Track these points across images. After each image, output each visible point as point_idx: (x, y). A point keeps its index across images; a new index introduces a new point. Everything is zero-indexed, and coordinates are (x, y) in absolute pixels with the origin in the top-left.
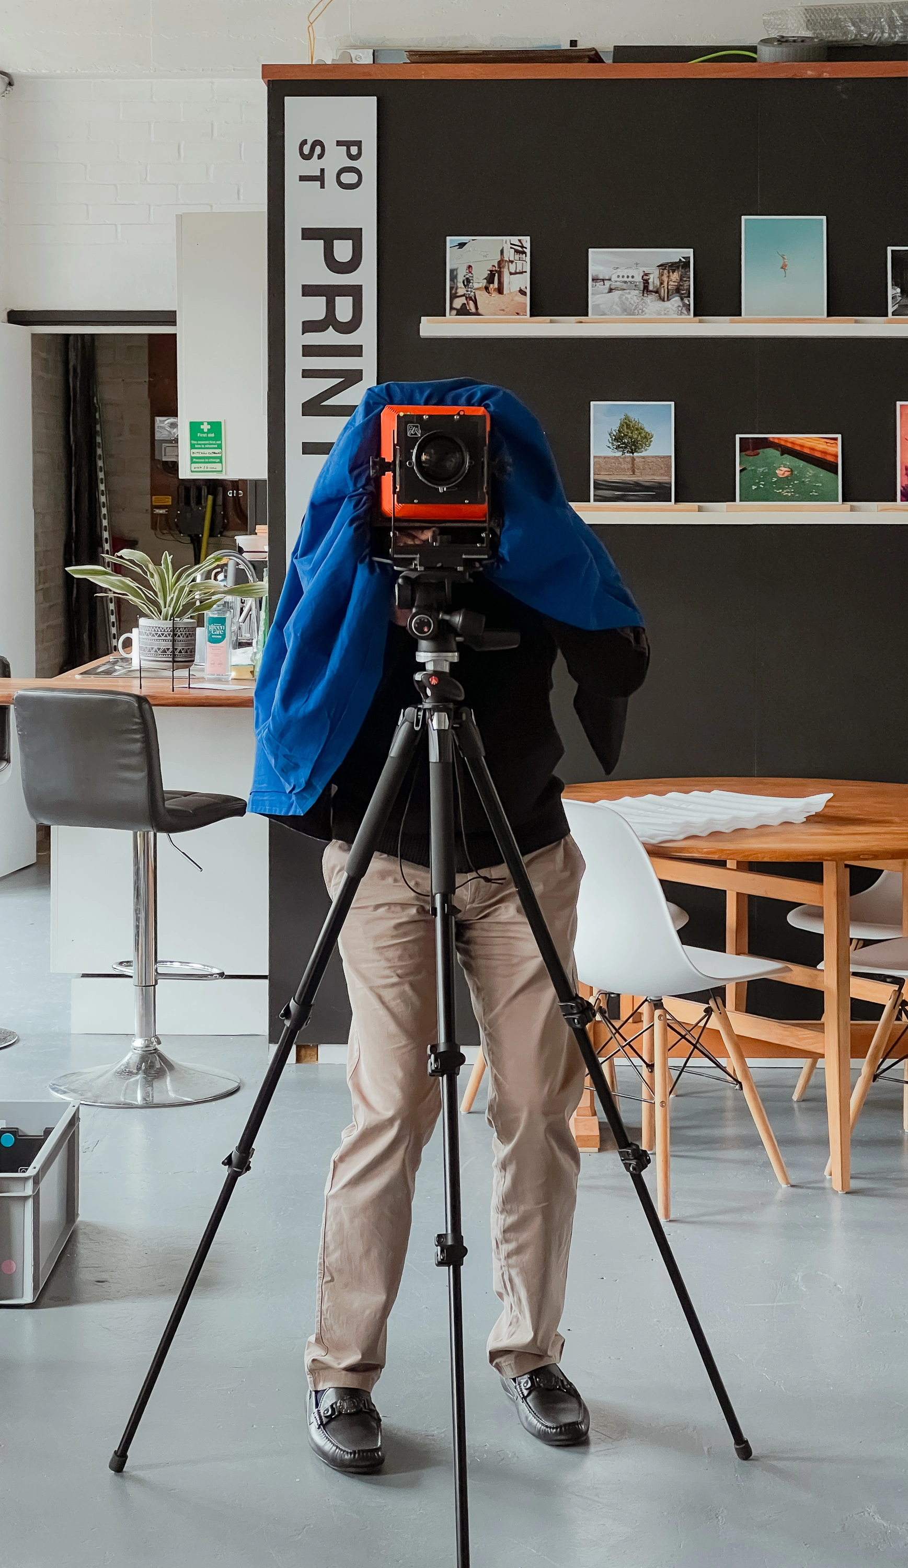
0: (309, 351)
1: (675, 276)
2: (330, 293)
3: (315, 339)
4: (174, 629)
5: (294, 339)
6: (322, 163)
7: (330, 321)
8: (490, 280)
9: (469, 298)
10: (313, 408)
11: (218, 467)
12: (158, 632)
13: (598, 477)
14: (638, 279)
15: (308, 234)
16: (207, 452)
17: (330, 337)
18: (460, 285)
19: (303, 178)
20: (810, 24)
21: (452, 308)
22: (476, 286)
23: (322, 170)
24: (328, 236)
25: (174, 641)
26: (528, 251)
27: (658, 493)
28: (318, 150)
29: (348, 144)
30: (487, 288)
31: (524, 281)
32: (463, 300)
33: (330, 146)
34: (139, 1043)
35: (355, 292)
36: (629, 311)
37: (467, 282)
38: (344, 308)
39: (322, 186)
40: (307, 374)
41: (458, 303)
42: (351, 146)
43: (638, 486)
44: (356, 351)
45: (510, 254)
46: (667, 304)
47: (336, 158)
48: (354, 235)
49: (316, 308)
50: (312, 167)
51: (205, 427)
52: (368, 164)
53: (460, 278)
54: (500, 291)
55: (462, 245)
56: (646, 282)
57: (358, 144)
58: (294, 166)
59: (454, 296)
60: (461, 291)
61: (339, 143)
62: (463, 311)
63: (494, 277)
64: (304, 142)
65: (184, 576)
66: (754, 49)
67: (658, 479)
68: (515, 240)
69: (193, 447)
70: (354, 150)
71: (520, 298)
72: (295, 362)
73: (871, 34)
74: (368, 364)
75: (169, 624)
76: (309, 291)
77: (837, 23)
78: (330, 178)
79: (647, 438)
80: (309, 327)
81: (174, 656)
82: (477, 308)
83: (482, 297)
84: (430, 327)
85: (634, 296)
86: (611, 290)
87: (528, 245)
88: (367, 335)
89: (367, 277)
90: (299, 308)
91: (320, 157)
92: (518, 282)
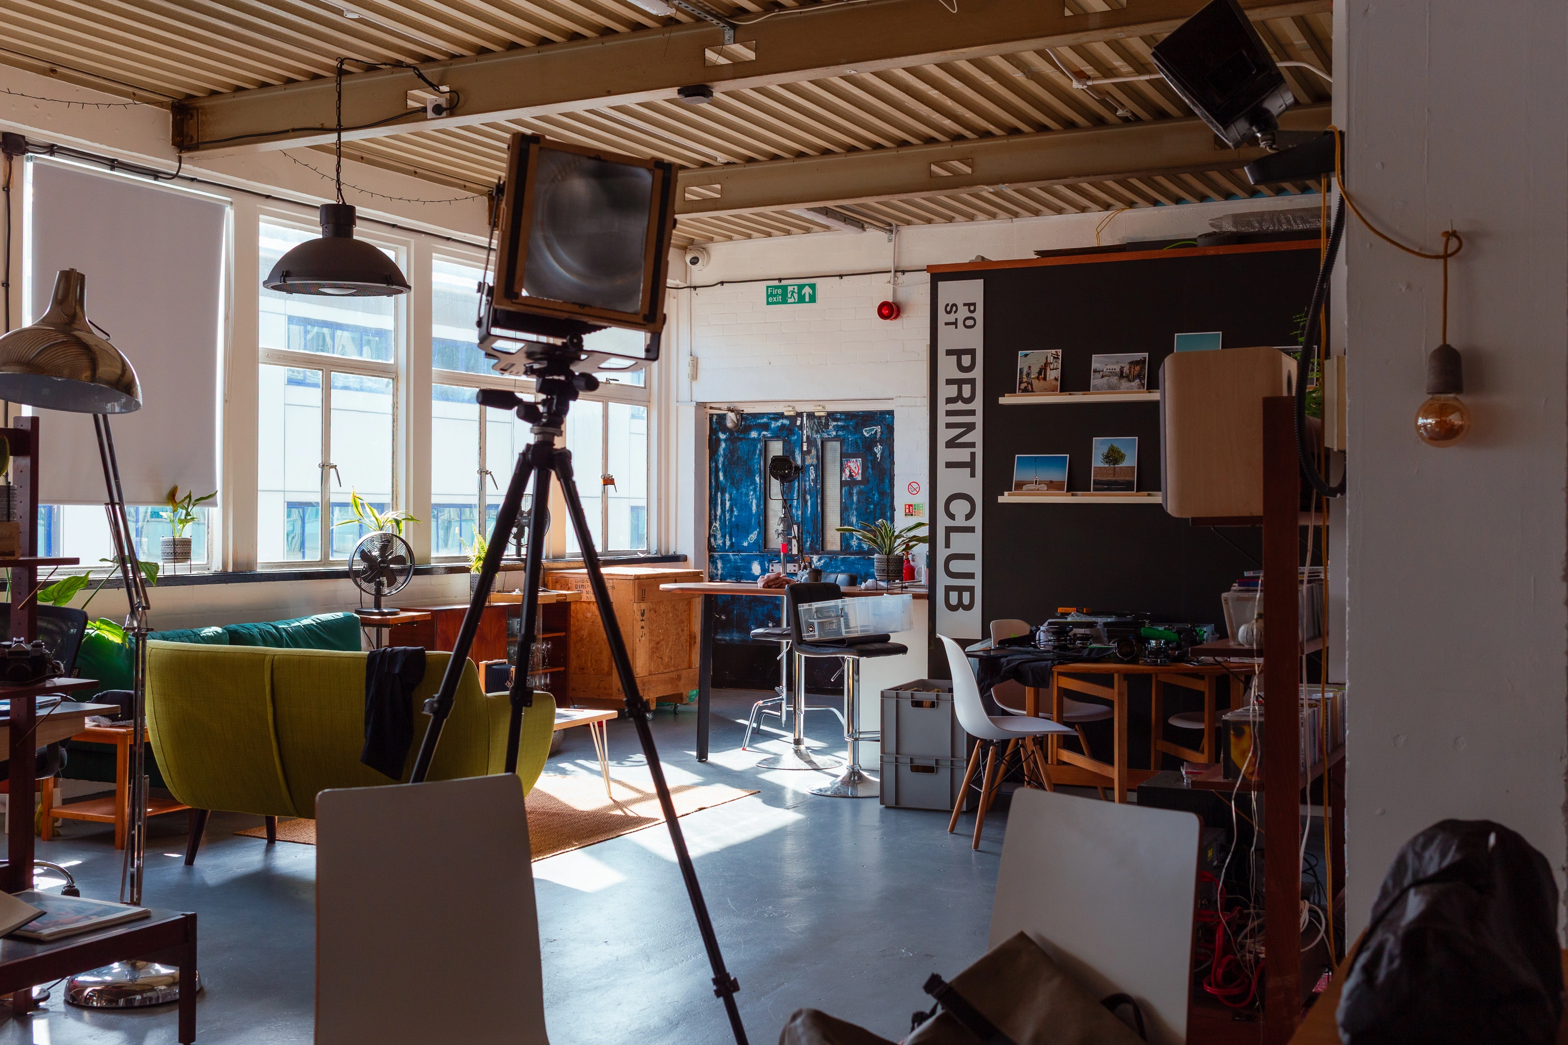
0: (949, 413)
1: (1138, 368)
2: (959, 383)
3: (952, 407)
4: (888, 559)
5: (942, 407)
6: (956, 316)
7: (959, 397)
8: (1040, 373)
9: (1028, 383)
10: (951, 444)
12: (880, 561)
13: (1095, 478)
14: (1118, 370)
15: (949, 353)
17: (960, 406)
18: (1025, 376)
19: (946, 324)
20: (1235, 224)
21: (1019, 389)
22: (1032, 377)
23: (956, 319)
24: (958, 353)
25: (888, 565)
26: (1060, 357)
27: (1126, 486)
28: (954, 308)
29: (969, 305)
30: (1038, 378)
31: (1058, 374)
32: (1025, 384)
33: (960, 306)
35: (972, 382)
36: (1112, 388)
37: (1028, 375)
38: (966, 391)
39: (956, 328)
40: (949, 426)
41: (1023, 386)
42: (970, 306)
43: (1116, 483)
44: (972, 413)
45: (1051, 359)
46: (1133, 384)
47: (963, 312)
48: (972, 352)
49: (953, 391)
50: (951, 318)
52: (979, 315)
53: (1025, 373)
54: (1045, 379)
55: (1026, 355)
56: (1122, 372)
57: (974, 304)
58: (942, 317)
59: (1021, 382)
60: (1025, 380)
61: (965, 305)
62: (1025, 390)
63: (1043, 371)
64: (947, 305)
66: (1195, 240)
67: (1127, 478)
68: (1053, 351)
70: (972, 308)
71: (1054, 383)
72: (942, 419)
73: (1268, 228)
74: (978, 419)
75: (886, 557)
76: (949, 382)
77: (1249, 224)
78: (960, 323)
79: (1122, 457)
80: (949, 401)
81: (888, 573)
82: (1032, 388)
83: (1035, 383)
84: (1007, 400)
85: (1114, 380)
86: (1103, 377)
87: (1060, 354)
88: (978, 405)
89: (978, 374)
90: (946, 391)
91: (955, 312)
92: (1054, 374)
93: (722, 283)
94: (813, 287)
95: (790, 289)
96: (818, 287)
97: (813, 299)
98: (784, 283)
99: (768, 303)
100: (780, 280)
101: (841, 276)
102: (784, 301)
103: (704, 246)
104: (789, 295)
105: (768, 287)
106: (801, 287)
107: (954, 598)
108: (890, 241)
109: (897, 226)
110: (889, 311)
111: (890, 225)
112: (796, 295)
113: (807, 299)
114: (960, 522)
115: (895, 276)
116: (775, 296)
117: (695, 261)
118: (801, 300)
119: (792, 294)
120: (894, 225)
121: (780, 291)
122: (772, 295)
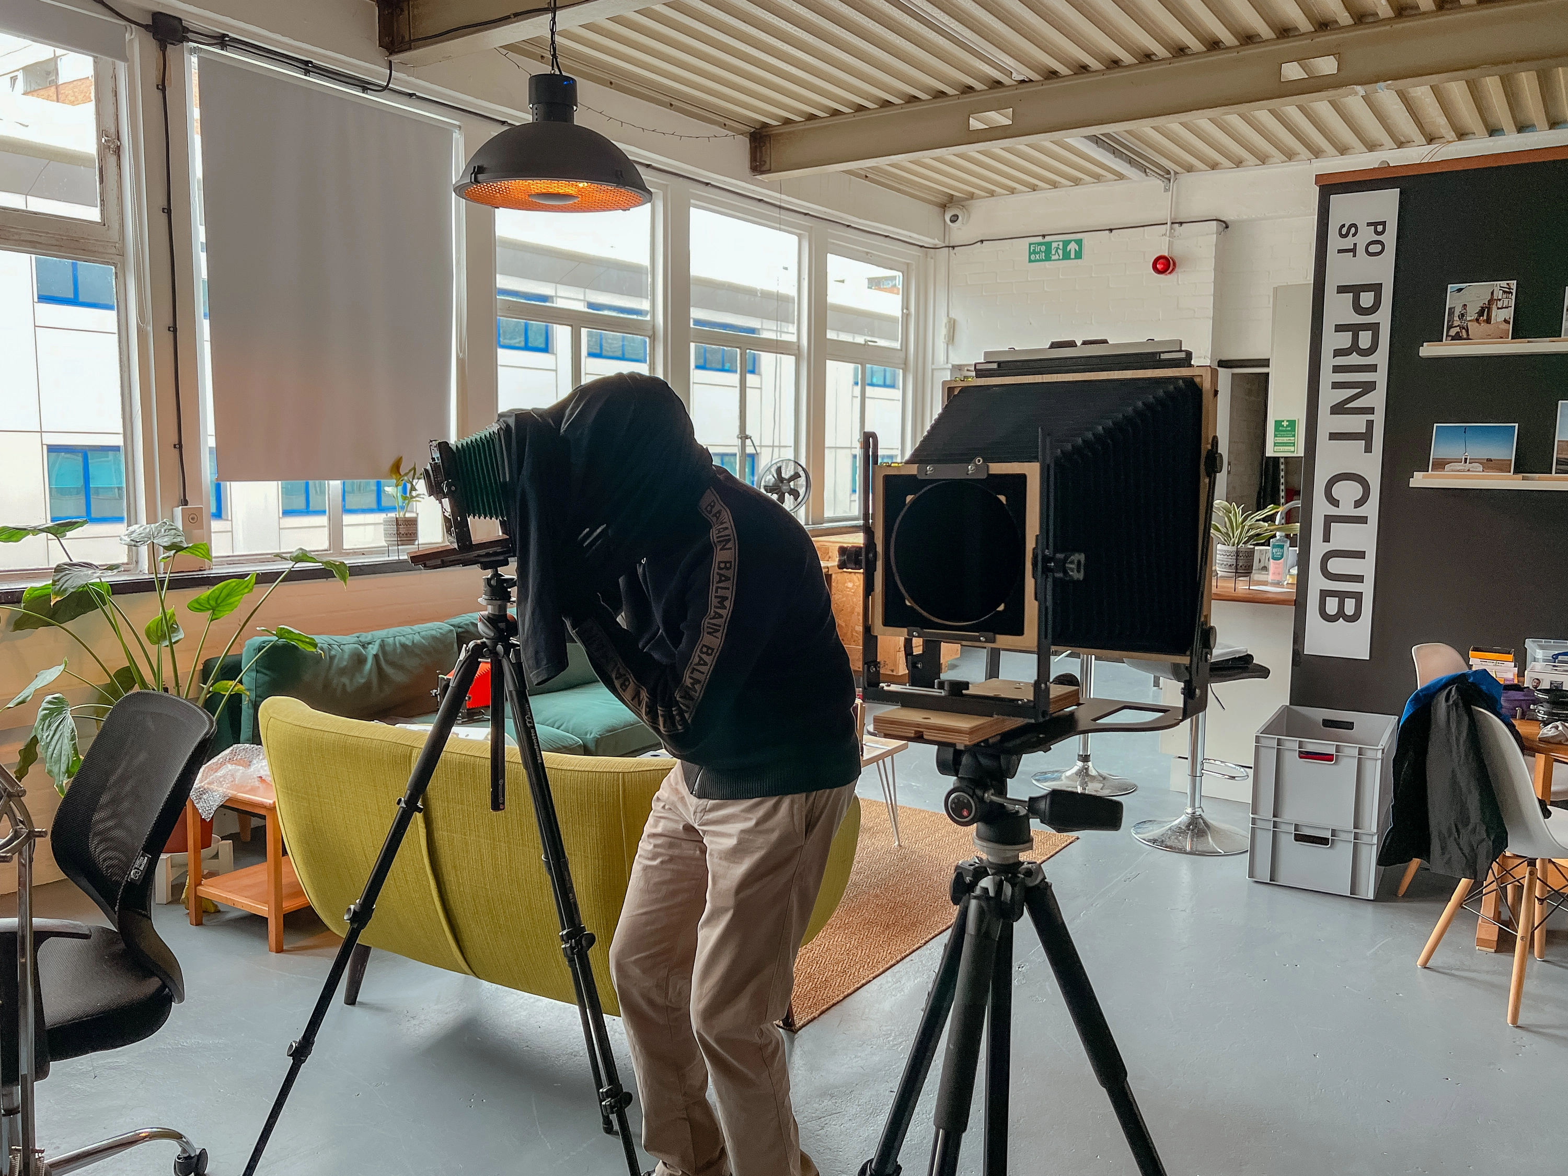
0: (1337, 369)
2: (1355, 329)
3: (1342, 361)
4: (1237, 552)
5: (1328, 361)
6: (1355, 239)
7: (1355, 348)
8: (1481, 313)
10: (1338, 409)
11: (1292, 449)
13: (1560, 456)
15: (1342, 289)
16: (1285, 440)
17: (1354, 359)
18: (1456, 318)
19: (1340, 251)
21: (1447, 336)
22: (1469, 318)
23: (1355, 245)
24: (1355, 290)
25: (1237, 559)
26: (1514, 292)
28: (1353, 230)
29: (1375, 224)
30: (1477, 320)
31: (1509, 313)
32: (1458, 329)
33: (1362, 227)
34: (1189, 810)
35: (1374, 328)
37: (1462, 316)
38: (1365, 339)
39: (1354, 256)
40: (1336, 385)
41: (1453, 332)
42: (1378, 226)
44: (1373, 368)
45: (1499, 294)
47: (1366, 235)
48: (1376, 289)
49: (1345, 339)
50: (1348, 243)
51: (1285, 424)
52: (1390, 238)
53: (1457, 313)
54: (1488, 321)
55: (1460, 290)
57: (1383, 223)
58: (1334, 242)
59: (1449, 328)
60: (1456, 324)
61: (1369, 224)
62: (1457, 337)
63: (1485, 313)
64: (1343, 226)
65: (1249, 518)
68: (1504, 284)
69: (1276, 436)
70: (1380, 228)
71: (1504, 326)
72: (1327, 377)
74: (1381, 377)
75: (1234, 548)
76: (1339, 328)
78: (1361, 250)
80: (1338, 353)
81: (1237, 569)
82: (1468, 335)
83: (1473, 327)
84: (1428, 350)
87: (1514, 287)
88: (1381, 357)
89: (1383, 317)
90: (1332, 340)
91: (1354, 235)
92: (1503, 314)
93: (982, 241)
94: (1079, 242)
95: (1054, 245)
96: (1085, 242)
97: (1079, 255)
98: (1048, 239)
99: (1030, 261)
100: (1044, 236)
101: (1111, 230)
102: (1048, 258)
103: (963, 203)
104: (1053, 252)
105: (1030, 244)
106: (1066, 243)
107: (1332, 605)
108: (1166, 190)
109: (1176, 173)
110: (1164, 265)
111: (1168, 173)
112: (1060, 252)
113: (1073, 256)
114: (1346, 509)
115: (1171, 228)
116: (1038, 253)
117: (954, 219)
118: (1066, 256)
119: (1057, 251)
120: (1172, 173)
121: (1043, 248)
122: (1035, 252)
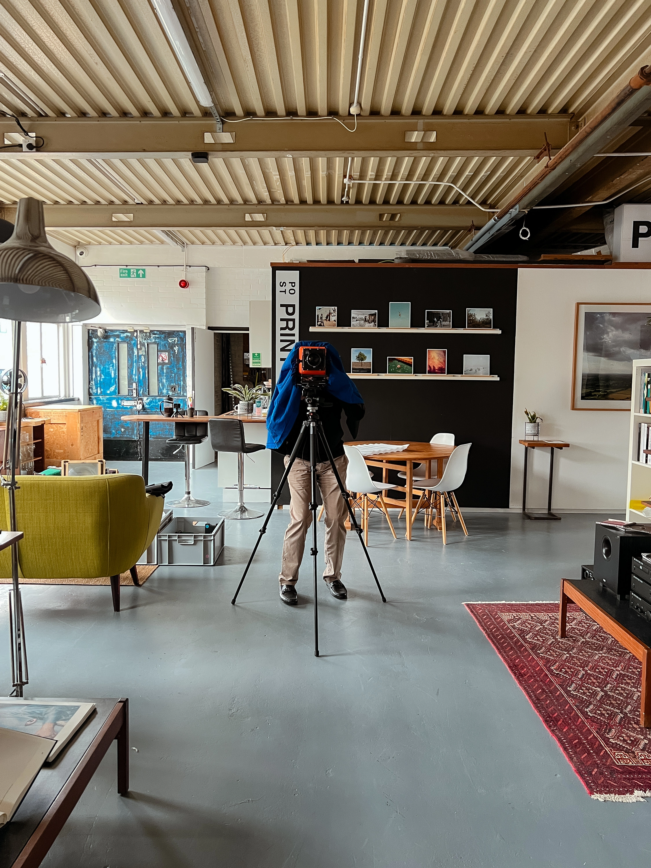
0: (282, 335)
1: (373, 317)
2: (287, 320)
3: (283, 332)
4: (248, 404)
5: (278, 332)
6: (285, 288)
7: (287, 327)
8: (327, 317)
9: (321, 322)
10: (283, 350)
11: (259, 364)
12: (243, 405)
13: (353, 367)
14: (364, 318)
15: (282, 306)
16: (257, 361)
17: (287, 331)
18: (319, 319)
19: (280, 291)
20: (407, 254)
21: (317, 325)
22: (323, 319)
23: (285, 290)
24: (287, 306)
25: (248, 407)
27: (368, 371)
28: (284, 284)
29: (292, 283)
30: (326, 320)
31: (336, 318)
32: (320, 323)
33: (287, 283)
34: (239, 504)
35: (293, 320)
36: (361, 326)
37: (321, 318)
38: (291, 324)
39: (285, 294)
40: (282, 341)
41: (319, 323)
43: (363, 369)
44: (293, 335)
45: (332, 311)
46: (371, 324)
47: (289, 287)
48: (293, 306)
49: (284, 324)
50: (283, 289)
51: (256, 355)
52: (297, 288)
53: (320, 317)
54: (329, 320)
55: (320, 309)
56: (366, 319)
57: (294, 283)
58: (278, 288)
59: (318, 322)
60: (319, 321)
61: (290, 283)
62: (320, 325)
64: (281, 282)
65: (250, 391)
66: (393, 260)
67: (368, 367)
68: (333, 308)
69: (253, 359)
70: (293, 284)
71: (334, 322)
72: (278, 338)
73: (422, 257)
76: (282, 320)
77: (414, 254)
78: (287, 291)
79: (365, 358)
80: (282, 329)
81: (248, 410)
82: (324, 325)
83: (325, 322)
84: (312, 329)
85: (362, 322)
86: (357, 321)
87: (336, 309)
88: (296, 331)
89: (296, 316)
90: (280, 324)
91: (285, 286)
92: (334, 318)
93: (96, 265)
94: (144, 270)
95: (132, 270)
96: (146, 270)
97: (144, 276)
98: (128, 267)
99: (121, 277)
100: (127, 266)
101: (158, 266)
102: (129, 276)
103: (85, 246)
104: (132, 274)
105: (120, 269)
106: (138, 270)
108: (183, 251)
109: (187, 244)
110: (184, 284)
111: (184, 244)
112: (135, 274)
113: (141, 276)
115: (186, 268)
116: (124, 273)
117: (82, 253)
118: (138, 276)
119: (133, 273)
120: (185, 244)
121: (127, 271)
122: (122, 273)
